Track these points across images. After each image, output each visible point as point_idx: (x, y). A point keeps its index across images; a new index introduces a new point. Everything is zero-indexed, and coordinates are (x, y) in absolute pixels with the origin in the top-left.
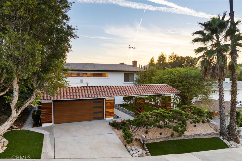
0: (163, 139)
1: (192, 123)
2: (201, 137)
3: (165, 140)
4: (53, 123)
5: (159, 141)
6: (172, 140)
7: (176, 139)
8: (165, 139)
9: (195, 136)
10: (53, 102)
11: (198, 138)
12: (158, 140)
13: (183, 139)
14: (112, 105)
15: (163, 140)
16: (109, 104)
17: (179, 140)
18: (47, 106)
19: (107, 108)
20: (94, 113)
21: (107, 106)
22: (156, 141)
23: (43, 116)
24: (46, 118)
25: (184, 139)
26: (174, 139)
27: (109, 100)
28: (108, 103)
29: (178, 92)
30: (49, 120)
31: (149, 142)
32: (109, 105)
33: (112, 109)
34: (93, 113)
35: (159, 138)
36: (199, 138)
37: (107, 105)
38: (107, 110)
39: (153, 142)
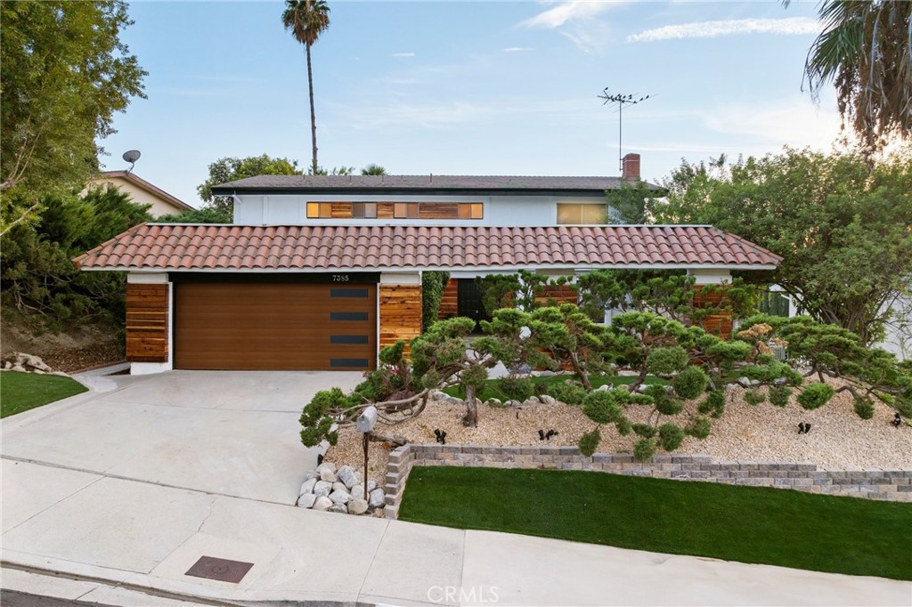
0: (539, 457)
1: (762, 400)
2: (802, 484)
3: (548, 465)
4: (168, 366)
5: (509, 465)
6: (592, 473)
7: (619, 473)
8: (546, 458)
9: (762, 475)
10: (171, 284)
11: (786, 487)
12: (504, 461)
13: (668, 477)
14: (409, 312)
15: (533, 466)
16: (396, 306)
17: (638, 478)
18: (145, 296)
19: (387, 320)
20: (335, 339)
21: (386, 312)
22: (489, 462)
23: (132, 334)
24: (143, 342)
25: (678, 478)
26: (610, 472)
27: (394, 289)
28: (389, 298)
29: (767, 259)
30: (151, 349)
31: (449, 461)
32: (395, 308)
33: (408, 326)
34: (329, 338)
35: (514, 452)
36: (791, 491)
37: (388, 307)
38: (389, 330)
39: (472, 465)
